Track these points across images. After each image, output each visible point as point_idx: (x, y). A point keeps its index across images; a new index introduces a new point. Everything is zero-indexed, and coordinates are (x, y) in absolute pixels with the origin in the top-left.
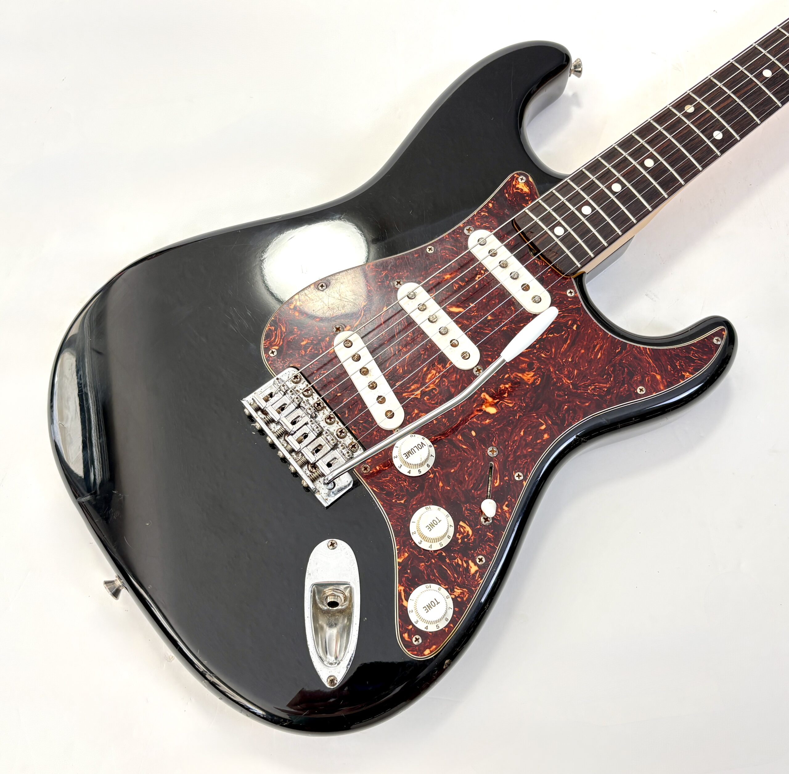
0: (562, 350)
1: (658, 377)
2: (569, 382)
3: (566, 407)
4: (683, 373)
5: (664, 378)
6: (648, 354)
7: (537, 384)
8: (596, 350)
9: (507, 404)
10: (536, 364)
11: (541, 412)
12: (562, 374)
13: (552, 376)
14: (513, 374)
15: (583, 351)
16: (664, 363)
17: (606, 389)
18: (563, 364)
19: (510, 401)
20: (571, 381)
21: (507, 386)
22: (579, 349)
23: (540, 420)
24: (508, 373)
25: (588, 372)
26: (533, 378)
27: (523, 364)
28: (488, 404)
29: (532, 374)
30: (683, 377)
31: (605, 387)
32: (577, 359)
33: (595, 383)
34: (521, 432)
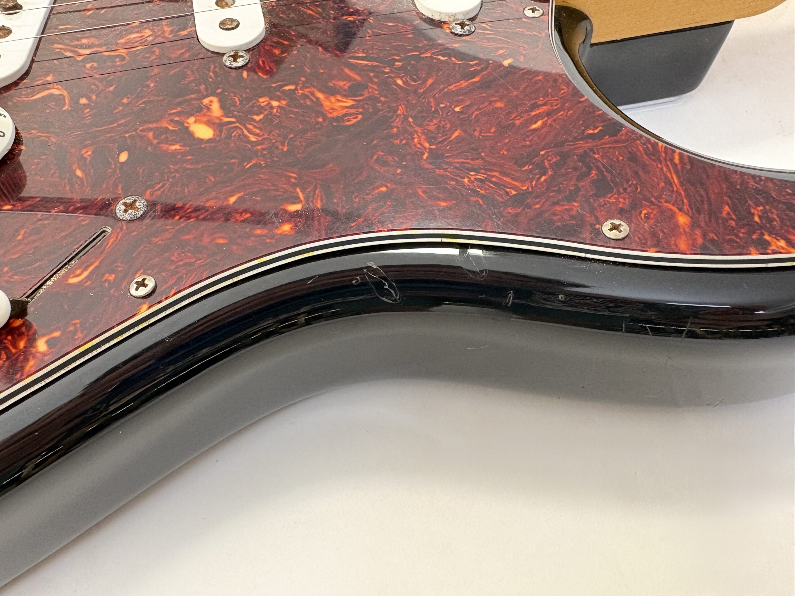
0: (452, 87)
1: (682, 220)
2: (427, 145)
3: (384, 189)
4: (767, 237)
5: (699, 226)
6: (675, 165)
7: (347, 123)
8: (533, 113)
9: (246, 132)
10: (373, 89)
11: (315, 175)
12: (420, 126)
13: (392, 122)
14: (307, 90)
15: (499, 105)
16: (713, 196)
17: (514, 193)
18: (436, 111)
19: (258, 131)
20: (433, 147)
21: (275, 104)
22: (493, 99)
23: (298, 190)
24: (296, 84)
25: (487, 144)
26: (346, 110)
27: (343, 81)
28: (205, 119)
29: (350, 103)
30: (763, 247)
31: (514, 188)
32: (477, 113)
33: (491, 170)
34: (232, 196)
